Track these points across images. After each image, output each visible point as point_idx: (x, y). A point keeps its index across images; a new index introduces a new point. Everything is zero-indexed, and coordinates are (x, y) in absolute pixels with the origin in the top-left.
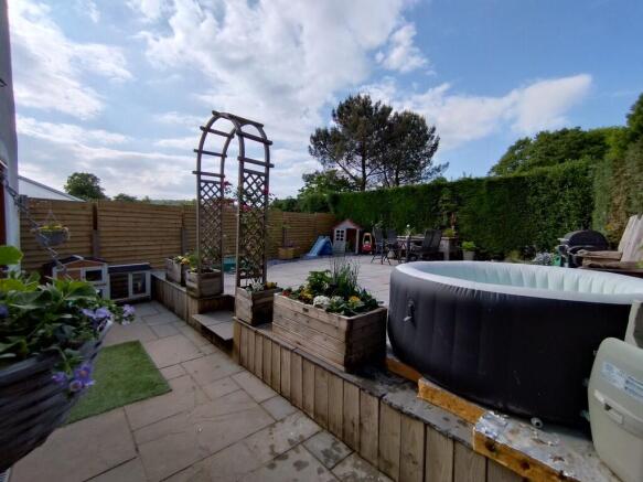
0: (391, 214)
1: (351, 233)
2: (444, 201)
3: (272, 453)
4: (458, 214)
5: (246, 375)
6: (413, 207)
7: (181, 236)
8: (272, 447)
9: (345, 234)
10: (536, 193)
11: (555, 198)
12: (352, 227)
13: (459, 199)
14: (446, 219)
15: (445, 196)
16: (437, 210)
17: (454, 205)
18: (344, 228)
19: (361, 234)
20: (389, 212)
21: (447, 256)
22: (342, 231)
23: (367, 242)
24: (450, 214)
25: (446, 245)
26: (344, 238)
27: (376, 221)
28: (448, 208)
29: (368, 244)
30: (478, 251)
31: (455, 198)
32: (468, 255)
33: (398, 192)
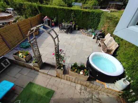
0: (59, 16)
1: (49, 21)
2: (72, 15)
3: (79, 93)
4: (75, 18)
5: (62, 80)
6: (65, 15)
7: (4, 41)
8: (78, 92)
9: (47, 22)
10: (91, 17)
11: (94, 18)
12: (49, 19)
13: (76, 15)
14: (72, 19)
15: (73, 13)
16: (71, 17)
17: (75, 16)
18: (46, 20)
19: (51, 21)
20: (58, 15)
21: (73, 29)
22: (46, 21)
23: (53, 23)
24: (73, 18)
25: (73, 26)
26: (47, 23)
27: (55, 17)
28: (73, 17)
29: (53, 24)
30: (78, 27)
31: (75, 14)
32: (77, 29)
33: (60, 9)
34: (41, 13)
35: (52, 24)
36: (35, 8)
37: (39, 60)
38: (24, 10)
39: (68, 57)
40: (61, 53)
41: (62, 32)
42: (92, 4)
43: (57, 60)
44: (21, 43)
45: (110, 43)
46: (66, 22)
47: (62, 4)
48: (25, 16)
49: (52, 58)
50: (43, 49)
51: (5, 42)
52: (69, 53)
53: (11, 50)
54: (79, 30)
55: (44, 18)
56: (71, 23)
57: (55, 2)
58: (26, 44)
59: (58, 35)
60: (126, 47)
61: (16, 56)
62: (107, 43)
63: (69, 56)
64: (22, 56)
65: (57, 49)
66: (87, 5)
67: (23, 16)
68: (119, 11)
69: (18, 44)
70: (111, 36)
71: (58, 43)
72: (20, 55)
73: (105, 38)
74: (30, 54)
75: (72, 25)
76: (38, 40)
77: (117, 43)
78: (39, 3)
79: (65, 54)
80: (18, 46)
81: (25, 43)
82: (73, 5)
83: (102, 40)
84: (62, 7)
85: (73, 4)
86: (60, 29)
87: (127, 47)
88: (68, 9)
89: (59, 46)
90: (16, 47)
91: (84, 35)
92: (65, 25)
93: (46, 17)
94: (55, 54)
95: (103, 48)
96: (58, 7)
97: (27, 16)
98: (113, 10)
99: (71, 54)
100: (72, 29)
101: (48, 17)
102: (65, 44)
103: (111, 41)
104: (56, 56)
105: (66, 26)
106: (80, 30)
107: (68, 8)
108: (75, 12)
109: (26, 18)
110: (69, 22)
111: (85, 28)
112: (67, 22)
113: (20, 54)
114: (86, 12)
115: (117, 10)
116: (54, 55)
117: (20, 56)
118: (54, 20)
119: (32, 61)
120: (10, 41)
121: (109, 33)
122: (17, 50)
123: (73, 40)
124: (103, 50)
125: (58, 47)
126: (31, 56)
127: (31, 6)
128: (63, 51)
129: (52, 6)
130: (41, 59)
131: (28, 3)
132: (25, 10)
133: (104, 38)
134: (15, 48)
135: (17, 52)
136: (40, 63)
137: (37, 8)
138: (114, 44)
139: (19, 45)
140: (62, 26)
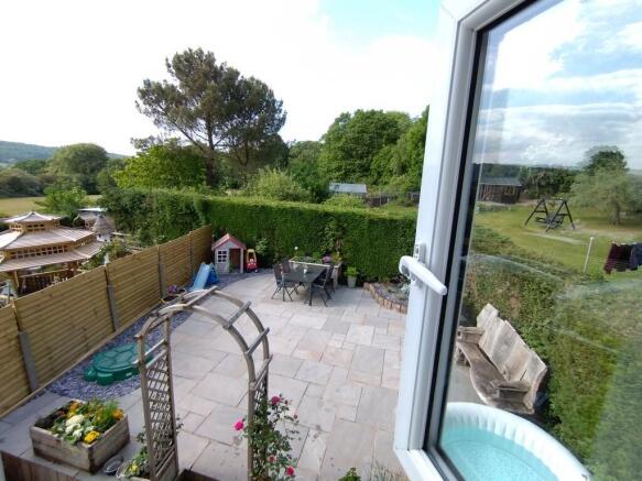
0: (276, 232)
1: (234, 253)
2: (330, 229)
4: (342, 241)
7: (20, 348)
9: (227, 255)
12: (235, 246)
13: (343, 229)
14: (331, 245)
15: (332, 225)
16: (324, 235)
17: (340, 233)
18: (226, 249)
19: (245, 252)
20: (274, 230)
21: (335, 281)
22: (225, 252)
23: (252, 260)
24: (335, 241)
25: (335, 274)
26: (227, 258)
27: (260, 237)
28: (333, 235)
29: (252, 262)
30: (358, 276)
31: (340, 227)
32: (352, 281)
33: (283, 211)
34: (208, 221)
35: (245, 264)
36: (188, 207)
37: (163, 456)
38: (143, 214)
39: (313, 432)
40: (277, 414)
41: (287, 296)
42: (403, 187)
43: (253, 459)
44: (97, 353)
45: (507, 351)
46: (307, 255)
47: (291, 191)
48: (142, 234)
49: (231, 441)
50: (190, 384)
51: (22, 353)
52: (320, 405)
53: (35, 398)
54: (360, 284)
55: (216, 239)
56: (328, 258)
57: (267, 185)
58: (115, 362)
59: (268, 330)
60: (578, 374)
61: (49, 433)
62: (493, 348)
63: (318, 428)
64: (77, 433)
65: (258, 396)
66: (387, 187)
67: (133, 234)
68: (510, 207)
69: (79, 360)
70: (504, 318)
71: (267, 368)
72: (68, 430)
73: (479, 325)
74: (126, 419)
75: (332, 269)
76: (175, 338)
77: (537, 352)
78: (205, 187)
79: (296, 417)
80: (73, 372)
81: (111, 354)
82: (333, 192)
83: (467, 335)
84: (289, 204)
85: (331, 188)
86: (278, 283)
87: (583, 375)
88: (312, 211)
89: (269, 381)
90: (67, 374)
91: (386, 311)
92: (300, 269)
93: (227, 237)
94: (246, 424)
95: (478, 373)
96: (274, 203)
97: (151, 231)
98: (489, 204)
99: (327, 410)
100: (331, 281)
101: (233, 235)
102: (301, 354)
103: (505, 341)
104: (253, 437)
105: (305, 271)
106: (366, 284)
107: (314, 206)
108: (339, 221)
109: (146, 239)
110: (316, 254)
111: (387, 278)
112: (310, 255)
113: (74, 421)
114: (383, 221)
115: (503, 205)
116: (242, 432)
117: (71, 434)
118: (258, 248)
119: (122, 461)
120: (48, 348)
121: (491, 303)
122: (62, 394)
123: (335, 336)
124: (484, 390)
125: (265, 385)
126: (127, 430)
127: (174, 202)
128: (286, 402)
129: (252, 201)
130: (175, 450)
131: (165, 190)
132: (149, 215)
133: (475, 325)
134: (55, 383)
135: (61, 409)
136: (163, 472)
137: (196, 208)
138: (524, 356)
139: (80, 364)
140: (288, 271)
